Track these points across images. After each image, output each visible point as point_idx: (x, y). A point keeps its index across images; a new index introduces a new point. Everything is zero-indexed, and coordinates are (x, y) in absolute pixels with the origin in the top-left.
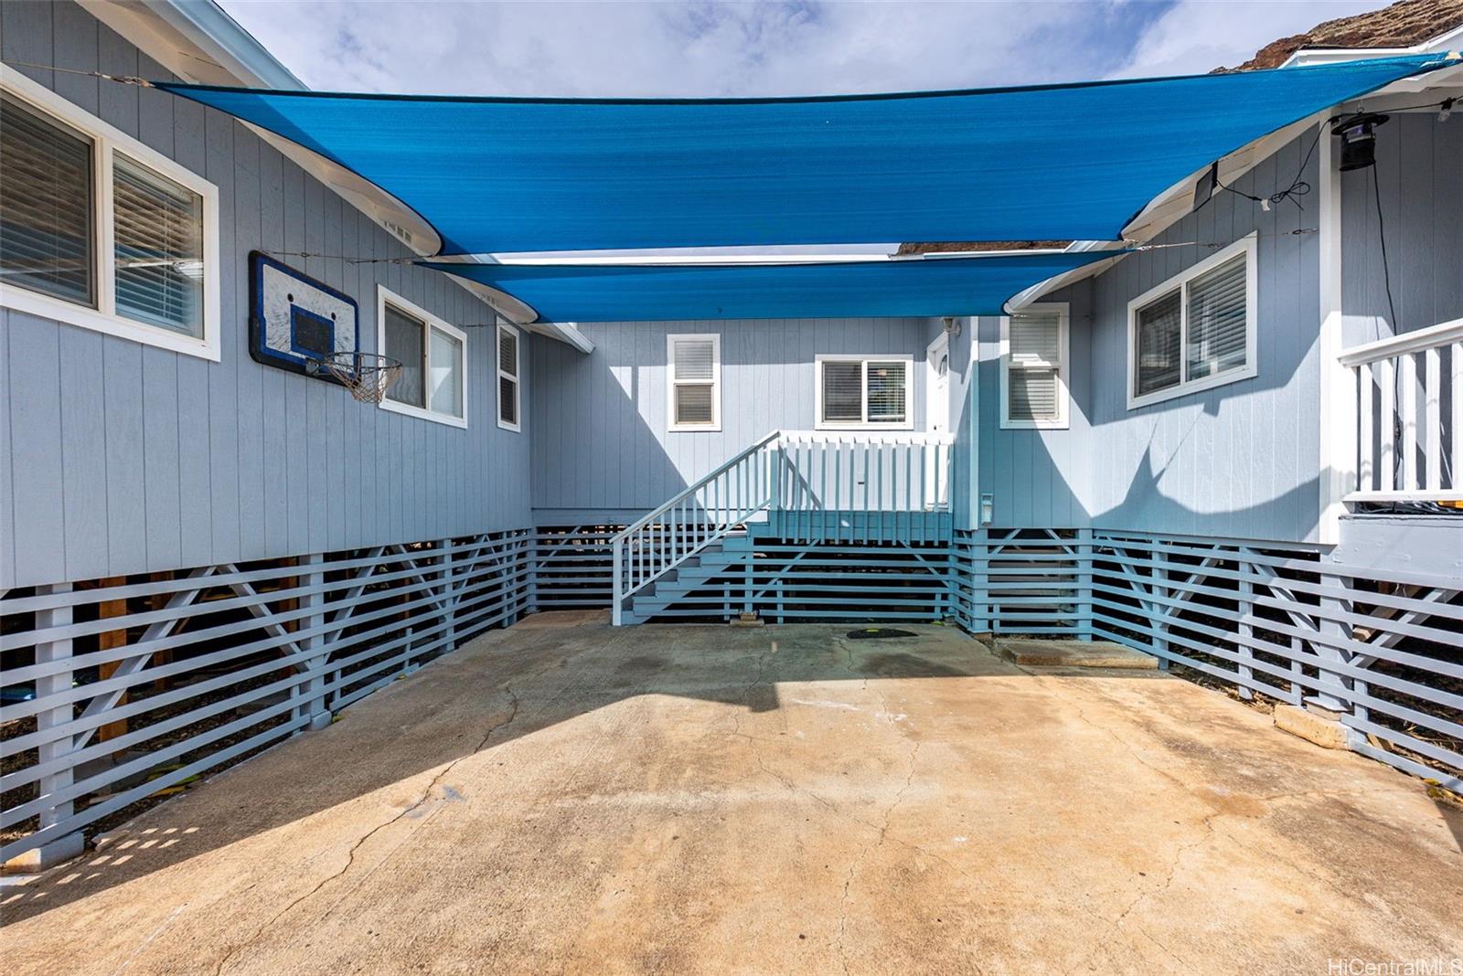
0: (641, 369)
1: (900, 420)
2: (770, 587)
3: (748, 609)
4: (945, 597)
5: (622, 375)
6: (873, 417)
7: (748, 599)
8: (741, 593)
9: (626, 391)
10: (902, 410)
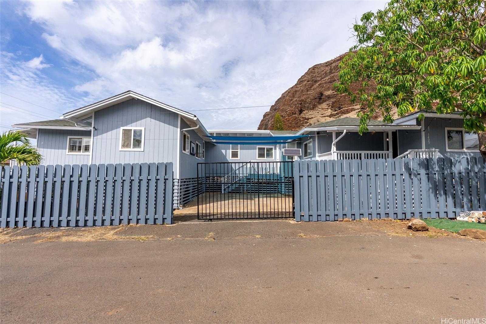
0: (227, 150)
1: (272, 158)
2: (249, 187)
3: (245, 191)
4: (278, 189)
5: (224, 151)
6: (267, 157)
7: (245, 189)
8: (244, 188)
9: (223, 153)
10: (272, 156)
